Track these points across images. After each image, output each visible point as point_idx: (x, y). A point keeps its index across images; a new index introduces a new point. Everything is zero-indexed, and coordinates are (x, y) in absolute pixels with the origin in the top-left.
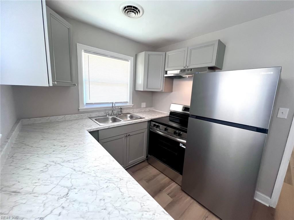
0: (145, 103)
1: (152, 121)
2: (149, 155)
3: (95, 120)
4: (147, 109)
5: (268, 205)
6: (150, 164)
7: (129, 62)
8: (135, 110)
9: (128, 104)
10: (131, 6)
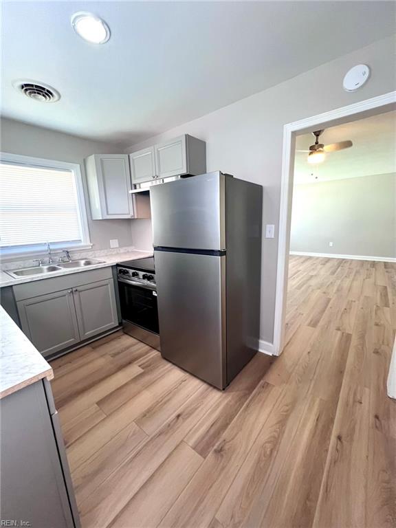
0: (117, 240)
1: (118, 265)
2: (124, 321)
3: (14, 273)
4: (122, 250)
5: (271, 355)
6: (126, 334)
7: (73, 173)
8: (98, 253)
9: (82, 244)
10: (32, 85)
